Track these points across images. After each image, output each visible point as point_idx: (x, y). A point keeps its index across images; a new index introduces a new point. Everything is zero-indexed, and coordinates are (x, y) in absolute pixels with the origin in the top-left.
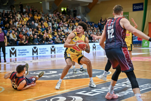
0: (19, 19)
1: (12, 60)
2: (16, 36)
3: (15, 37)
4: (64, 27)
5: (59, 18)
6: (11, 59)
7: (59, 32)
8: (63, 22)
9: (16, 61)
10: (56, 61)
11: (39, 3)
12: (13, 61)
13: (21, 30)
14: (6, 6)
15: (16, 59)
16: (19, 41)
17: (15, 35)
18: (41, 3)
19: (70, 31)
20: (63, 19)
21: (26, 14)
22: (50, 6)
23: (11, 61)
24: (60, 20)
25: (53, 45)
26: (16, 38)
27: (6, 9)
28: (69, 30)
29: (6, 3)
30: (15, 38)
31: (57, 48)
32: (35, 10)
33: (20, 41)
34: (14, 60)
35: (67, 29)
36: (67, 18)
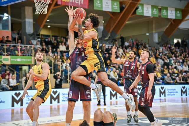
0: (121, 54)
1: (113, 103)
2: (118, 74)
3: (116, 75)
4: (177, 64)
5: (170, 52)
6: (111, 102)
7: (170, 69)
8: (176, 57)
9: (117, 104)
10: (167, 107)
11: (145, 34)
12: (114, 105)
13: (122, 67)
14: (107, 40)
15: (117, 102)
16: (120, 80)
17: (116, 73)
18: (148, 34)
19: (185, 68)
20: (176, 53)
21: (129, 49)
22: (159, 38)
23: (111, 104)
24: (171, 55)
25: (162, 86)
26: (118, 77)
27: (107, 44)
28: (184, 66)
29: (107, 37)
30: (116, 77)
31: (168, 90)
32: (140, 44)
33: (122, 80)
34: (115, 103)
35: (181, 66)
36: (181, 51)
